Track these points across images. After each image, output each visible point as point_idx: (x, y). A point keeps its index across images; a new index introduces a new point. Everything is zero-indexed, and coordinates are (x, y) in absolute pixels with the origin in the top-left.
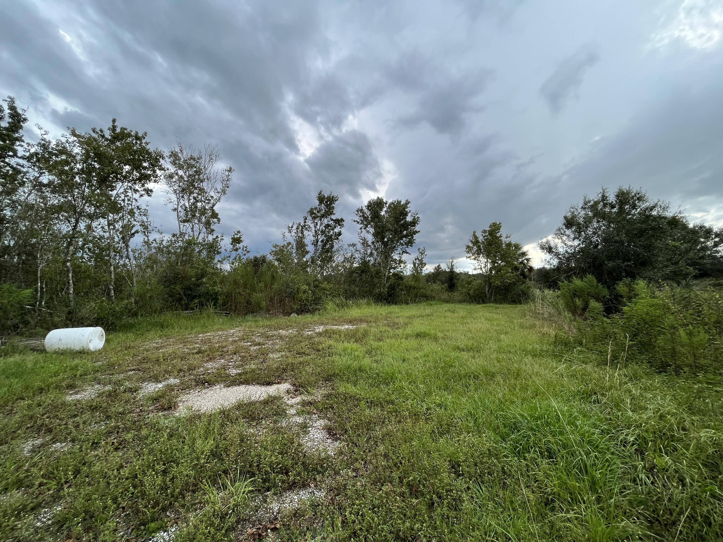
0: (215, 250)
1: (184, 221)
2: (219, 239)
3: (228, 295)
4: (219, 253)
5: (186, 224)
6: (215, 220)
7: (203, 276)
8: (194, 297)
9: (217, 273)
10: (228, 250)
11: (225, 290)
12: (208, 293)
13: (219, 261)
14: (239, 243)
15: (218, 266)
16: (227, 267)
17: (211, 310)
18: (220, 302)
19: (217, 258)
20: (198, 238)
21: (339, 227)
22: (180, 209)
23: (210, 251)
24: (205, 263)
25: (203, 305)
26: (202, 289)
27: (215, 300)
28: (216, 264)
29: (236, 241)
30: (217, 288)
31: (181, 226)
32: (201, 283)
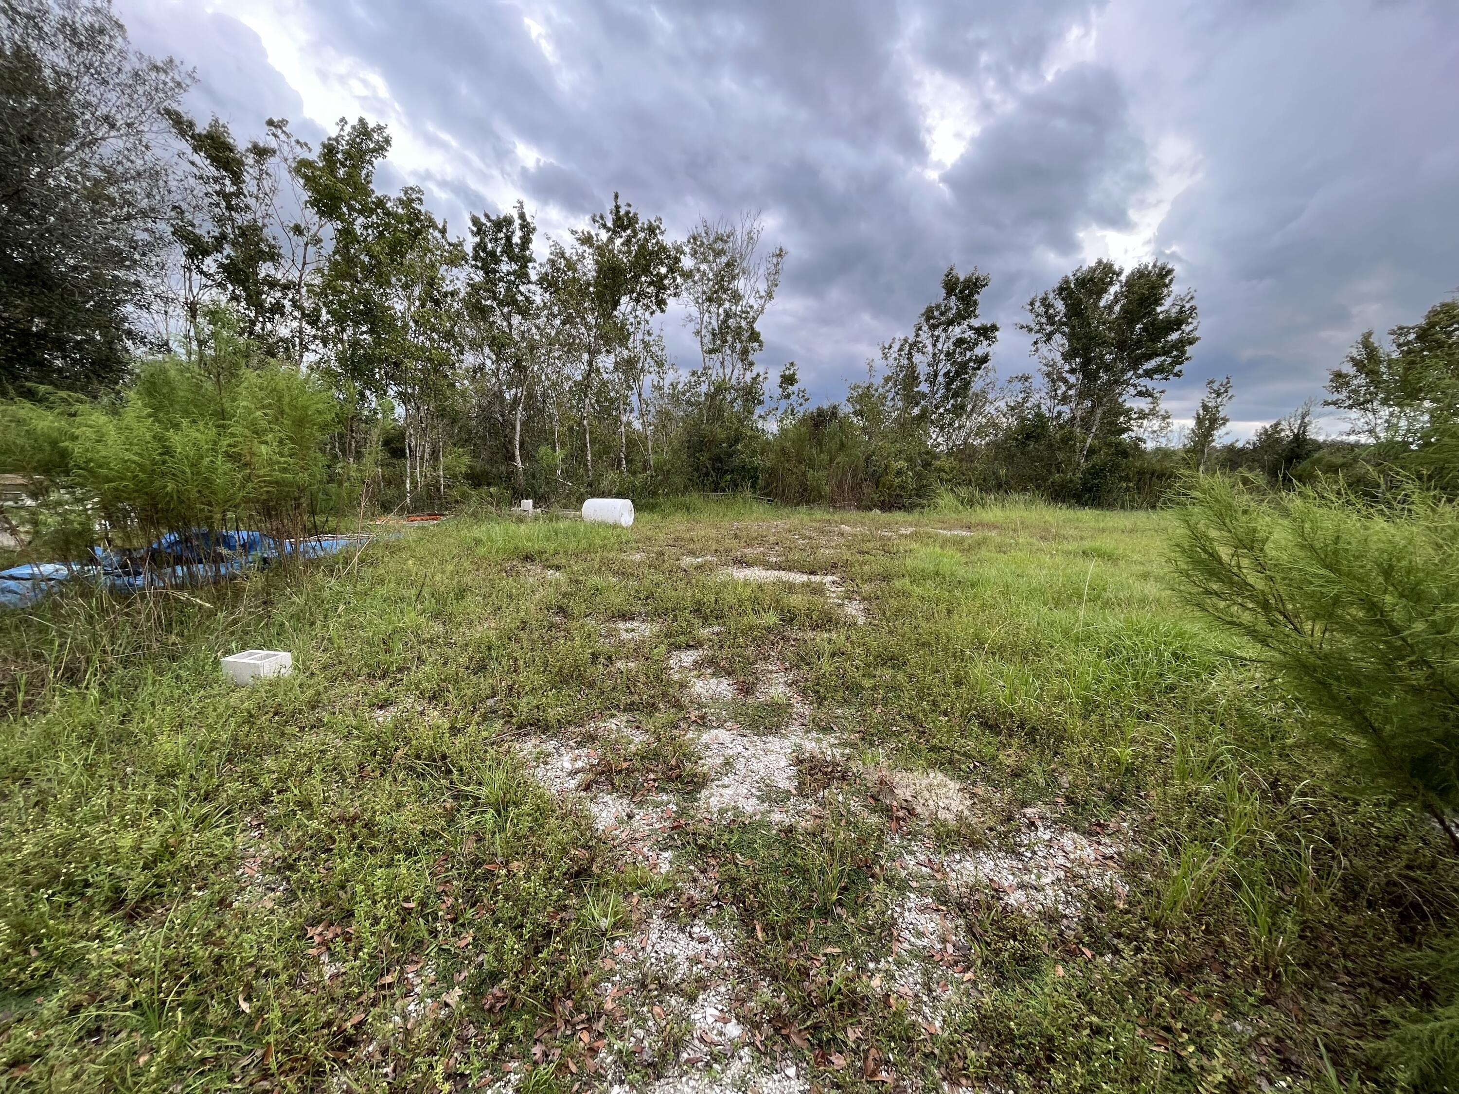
0: (754, 398)
1: (711, 351)
2: (761, 379)
3: (772, 473)
4: (760, 402)
5: (713, 356)
6: (756, 345)
7: (737, 441)
8: (726, 472)
9: (757, 435)
10: (775, 397)
11: (768, 464)
12: (743, 467)
13: (760, 417)
14: (792, 384)
15: (759, 426)
16: (772, 427)
17: (748, 494)
18: (761, 482)
19: (758, 411)
20: (730, 379)
21: (985, 343)
22: (704, 331)
23: (747, 400)
24: (740, 421)
25: (737, 485)
26: (736, 461)
27: (755, 479)
28: (756, 422)
29: (788, 380)
30: (757, 461)
31: (707, 360)
32: (735, 452)
